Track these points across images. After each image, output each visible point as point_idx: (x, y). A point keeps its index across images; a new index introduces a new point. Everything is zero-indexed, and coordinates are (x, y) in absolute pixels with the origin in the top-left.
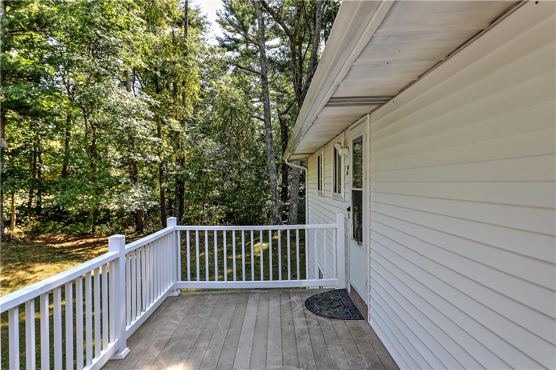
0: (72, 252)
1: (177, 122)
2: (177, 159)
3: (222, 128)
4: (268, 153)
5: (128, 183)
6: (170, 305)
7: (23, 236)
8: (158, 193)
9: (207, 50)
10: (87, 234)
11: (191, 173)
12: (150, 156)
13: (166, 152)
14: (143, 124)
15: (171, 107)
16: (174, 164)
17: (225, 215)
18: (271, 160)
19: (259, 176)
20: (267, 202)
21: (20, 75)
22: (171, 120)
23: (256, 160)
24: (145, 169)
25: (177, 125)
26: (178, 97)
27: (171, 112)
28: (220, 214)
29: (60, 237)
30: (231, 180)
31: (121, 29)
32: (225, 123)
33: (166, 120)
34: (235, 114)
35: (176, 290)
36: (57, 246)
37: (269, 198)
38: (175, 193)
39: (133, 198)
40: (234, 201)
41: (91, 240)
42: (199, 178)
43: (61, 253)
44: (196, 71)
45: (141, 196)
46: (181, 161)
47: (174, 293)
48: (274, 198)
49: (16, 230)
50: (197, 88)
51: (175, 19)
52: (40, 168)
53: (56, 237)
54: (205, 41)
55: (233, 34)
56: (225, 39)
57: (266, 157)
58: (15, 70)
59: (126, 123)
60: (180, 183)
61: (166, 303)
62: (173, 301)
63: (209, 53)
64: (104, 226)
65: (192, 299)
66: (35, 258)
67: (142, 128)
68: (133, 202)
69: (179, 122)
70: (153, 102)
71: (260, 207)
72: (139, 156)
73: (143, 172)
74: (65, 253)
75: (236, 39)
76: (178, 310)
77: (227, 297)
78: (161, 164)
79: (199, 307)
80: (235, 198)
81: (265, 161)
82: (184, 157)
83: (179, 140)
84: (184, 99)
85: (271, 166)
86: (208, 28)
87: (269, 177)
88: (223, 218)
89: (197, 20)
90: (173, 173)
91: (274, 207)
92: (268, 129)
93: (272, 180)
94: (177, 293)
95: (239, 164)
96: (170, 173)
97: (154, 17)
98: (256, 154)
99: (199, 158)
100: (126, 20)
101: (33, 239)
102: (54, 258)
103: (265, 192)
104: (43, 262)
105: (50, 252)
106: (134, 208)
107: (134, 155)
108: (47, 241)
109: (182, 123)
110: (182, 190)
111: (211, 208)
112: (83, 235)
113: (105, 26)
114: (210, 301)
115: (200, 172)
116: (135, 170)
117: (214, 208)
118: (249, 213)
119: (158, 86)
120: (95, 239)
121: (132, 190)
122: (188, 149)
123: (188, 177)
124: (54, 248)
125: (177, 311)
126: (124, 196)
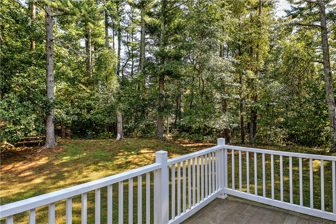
0: (191, 150)
1: (252, 72)
2: (252, 97)
3: (286, 73)
4: (327, 88)
5: (220, 112)
6: (215, 206)
7: (171, 139)
8: (239, 118)
9: (276, 20)
10: (200, 140)
11: (261, 106)
12: (233, 95)
13: (245, 93)
14: (228, 75)
15: (249, 63)
16: (249, 100)
17: (288, 136)
18: (329, 94)
19: (318, 107)
20: (326, 128)
21: (170, 58)
22: (248, 71)
23: (315, 95)
24: (231, 103)
25: (252, 74)
26: (254, 56)
27: (248, 66)
28: (284, 135)
29: (186, 141)
30: (293, 110)
31: (218, 20)
32: (289, 70)
33: (244, 72)
34: (298, 61)
35: (223, 194)
36: (184, 145)
37: (327, 124)
38: (250, 118)
39: (222, 121)
40: (295, 126)
41: (201, 144)
42: (267, 109)
43: (185, 150)
44: (266, 36)
45: (227, 120)
46: (255, 98)
47: (222, 196)
48: (332, 125)
49: (169, 135)
50: (267, 48)
51: (252, 6)
52: (180, 104)
53: (185, 141)
54: (274, 14)
55: (298, 5)
56: (291, 10)
57: (325, 92)
58: (167, 55)
59: (219, 76)
60: (253, 112)
61: (214, 203)
62: (219, 202)
63: (278, 22)
64: (209, 137)
65: (235, 205)
66: (174, 151)
67: (228, 78)
68: (222, 124)
69: (253, 72)
70: (235, 61)
71: (319, 132)
72: (227, 96)
73: (231, 105)
74: (187, 150)
75: (301, 8)
76: (220, 212)
77: (264, 212)
78: (242, 100)
79: (236, 215)
80: (296, 124)
81: (323, 96)
82: (257, 95)
83: (253, 84)
84: (257, 57)
85: (329, 99)
86: (276, 5)
87: (327, 108)
88: (286, 138)
89: (269, 2)
90: (249, 106)
91: (332, 133)
92: (326, 69)
93: (331, 110)
94: (224, 196)
95: (299, 99)
96: (247, 106)
97: (238, 8)
98: (315, 90)
99: (267, 95)
100: (220, 14)
101: (175, 140)
102: (182, 152)
103: (323, 119)
104: (177, 153)
105: (181, 149)
106: (223, 127)
107: (224, 95)
108: (181, 142)
109: (256, 73)
110: (255, 117)
111: (276, 130)
112: (198, 141)
113: (209, 21)
114: (248, 212)
115: (268, 105)
116: (225, 104)
117: (278, 130)
118: (308, 135)
119: (240, 51)
120: (203, 144)
121: (223, 117)
122: (259, 89)
123: (259, 108)
124: (183, 147)
125: (218, 213)
126: (218, 120)
